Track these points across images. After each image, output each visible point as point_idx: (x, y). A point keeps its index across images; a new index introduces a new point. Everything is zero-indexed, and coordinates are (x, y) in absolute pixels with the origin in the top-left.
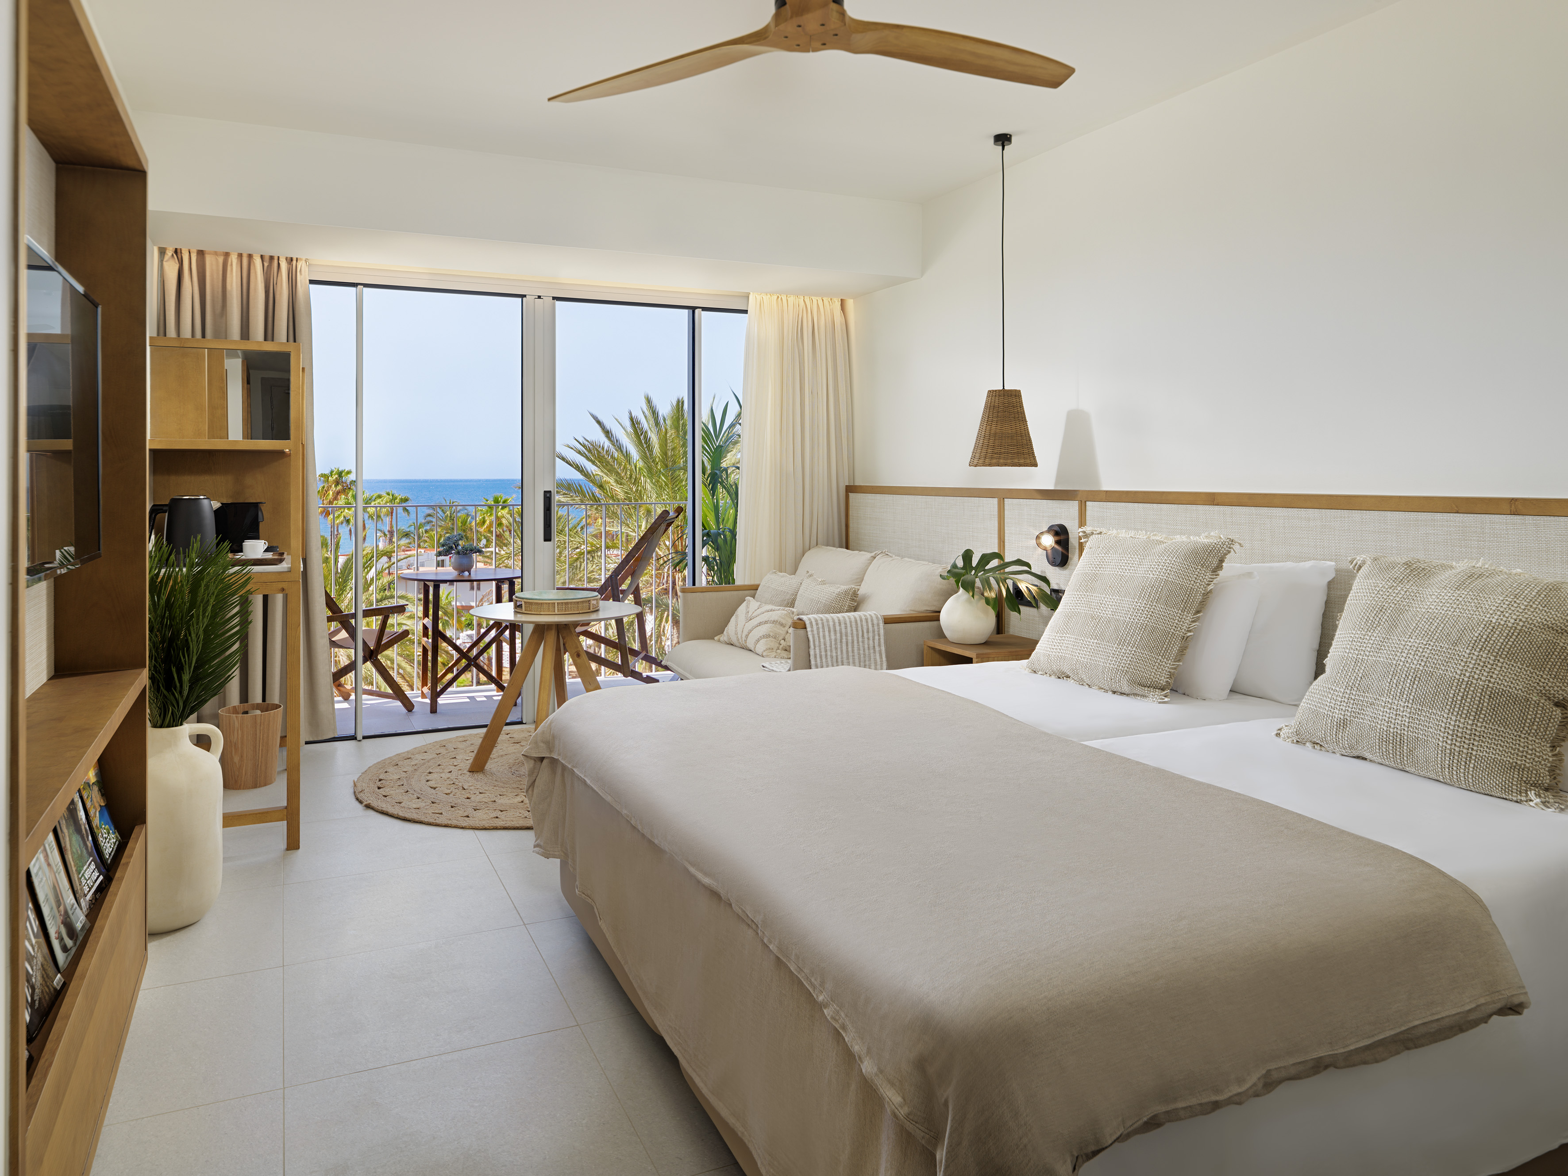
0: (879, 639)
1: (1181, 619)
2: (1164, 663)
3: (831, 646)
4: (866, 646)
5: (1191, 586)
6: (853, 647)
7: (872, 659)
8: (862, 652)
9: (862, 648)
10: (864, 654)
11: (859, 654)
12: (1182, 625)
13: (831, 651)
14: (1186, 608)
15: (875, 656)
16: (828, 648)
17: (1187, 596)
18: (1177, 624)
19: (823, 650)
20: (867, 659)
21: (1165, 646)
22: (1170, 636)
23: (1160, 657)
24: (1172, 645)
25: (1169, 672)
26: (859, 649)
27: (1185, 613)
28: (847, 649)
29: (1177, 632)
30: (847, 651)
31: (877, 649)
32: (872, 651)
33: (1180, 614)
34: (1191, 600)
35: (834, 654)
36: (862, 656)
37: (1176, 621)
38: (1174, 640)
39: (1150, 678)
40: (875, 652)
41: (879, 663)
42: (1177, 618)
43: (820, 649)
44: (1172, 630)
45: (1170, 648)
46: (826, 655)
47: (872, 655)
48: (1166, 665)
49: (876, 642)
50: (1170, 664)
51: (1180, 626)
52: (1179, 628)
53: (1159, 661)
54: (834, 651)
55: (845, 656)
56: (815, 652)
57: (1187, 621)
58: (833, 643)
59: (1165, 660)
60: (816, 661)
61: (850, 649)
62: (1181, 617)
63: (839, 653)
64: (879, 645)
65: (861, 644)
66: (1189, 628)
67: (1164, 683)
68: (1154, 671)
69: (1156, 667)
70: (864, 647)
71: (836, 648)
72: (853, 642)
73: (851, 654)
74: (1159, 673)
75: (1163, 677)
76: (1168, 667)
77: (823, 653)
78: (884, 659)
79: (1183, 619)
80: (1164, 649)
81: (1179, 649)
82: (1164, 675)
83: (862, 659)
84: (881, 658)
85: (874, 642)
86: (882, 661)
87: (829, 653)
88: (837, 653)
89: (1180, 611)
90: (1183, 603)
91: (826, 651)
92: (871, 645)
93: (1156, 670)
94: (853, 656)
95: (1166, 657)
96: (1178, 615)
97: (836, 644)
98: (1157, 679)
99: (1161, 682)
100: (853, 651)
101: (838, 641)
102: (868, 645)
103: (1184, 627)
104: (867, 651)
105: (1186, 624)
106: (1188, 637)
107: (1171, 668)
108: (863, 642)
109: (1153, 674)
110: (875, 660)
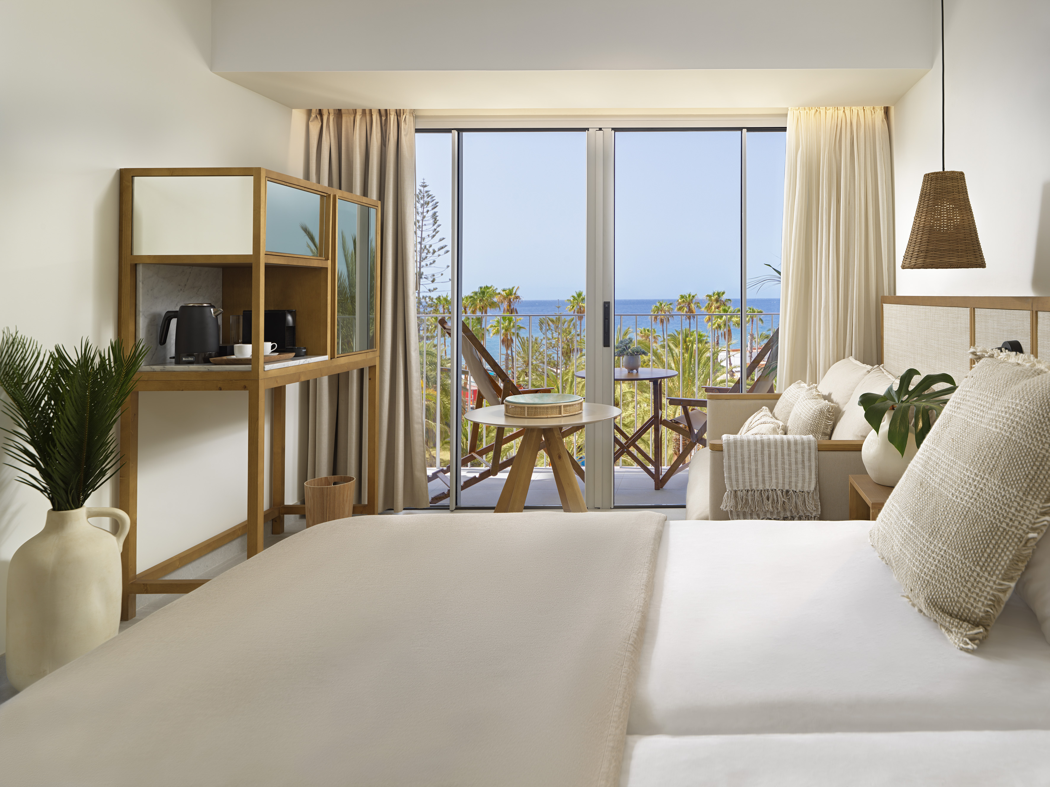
0: (810, 453)
1: (1022, 507)
2: (983, 580)
3: (749, 458)
4: (793, 460)
5: (1044, 452)
6: (776, 460)
7: (800, 475)
8: (787, 466)
9: (787, 462)
10: (790, 469)
11: (783, 469)
12: (1022, 518)
13: (750, 463)
14: (1031, 489)
15: (804, 472)
16: (746, 460)
17: (1035, 468)
18: (1014, 515)
19: (739, 461)
20: (793, 475)
21: (988, 551)
22: (999, 533)
23: (978, 569)
24: (999, 551)
25: (993, 595)
26: (783, 463)
27: (1030, 497)
28: (770, 462)
29: (1013, 529)
30: (770, 465)
31: (807, 463)
32: (800, 466)
33: (1021, 499)
34: (1042, 477)
35: (753, 467)
36: (787, 471)
37: (1013, 510)
38: (1005, 541)
39: (958, 601)
40: (803, 467)
41: (807, 480)
42: (1016, 504)
43: (736, 460)
44: (1004, 525)
45: (997, 555)
46: (743, 468)
47: (800, 471)
48: (986, 583)
49: (806, 456)
50: (994, 582)
51: (1019, 519)
52: (1016, 523)
53: (975, 574)
54: (753, 464)
55: (767, 469)
56: (729, 463)
57: (1033, 512)
58: (752, 454)
59: (986, 574)
60: (730, 473)
61: (773, 463)
62: (1021, 503)
63: (760, 466)
64: (810, 460)
65: (786, 457)
66: (1035, 523)
67: (981, 614)
68: (966, 590)
69: (969, 585)
70: (790, 461)
71: (756, 461)
72: (776, 455)
73: (773, 468)
74: (974, 595)
75: (980, 604)
76: (991, 588)
77: (740, 465)
78: (813, 476)
79: (1025, 509)
80: (986, 555)
81: (1013, 560)
82: (982, 599)
83: (787, 474)
84: (810, 475)
85: (803, 456)
86: (810, 478)
87: (746, 466)
88: (757, 465)
89: (1021, 494)
90: (1028, 481)
91: (743, 463)
92: (800, 460)
93: (969, 590)
94: (776, 470)
95: (989, 569)
96: (1018, 499)
97: (756, 455)
98: (969, 606)
99: (977, 611)
100: (776, 465)
101: (759, 453)
102: (796, 459)
103: (1027, 522)
104: (793, 467)
105: (1030, 517)
106: (1029, 540)
107: (997, 590)
108: (789, 455)
109: (963, 595)
110: (804, 476)
